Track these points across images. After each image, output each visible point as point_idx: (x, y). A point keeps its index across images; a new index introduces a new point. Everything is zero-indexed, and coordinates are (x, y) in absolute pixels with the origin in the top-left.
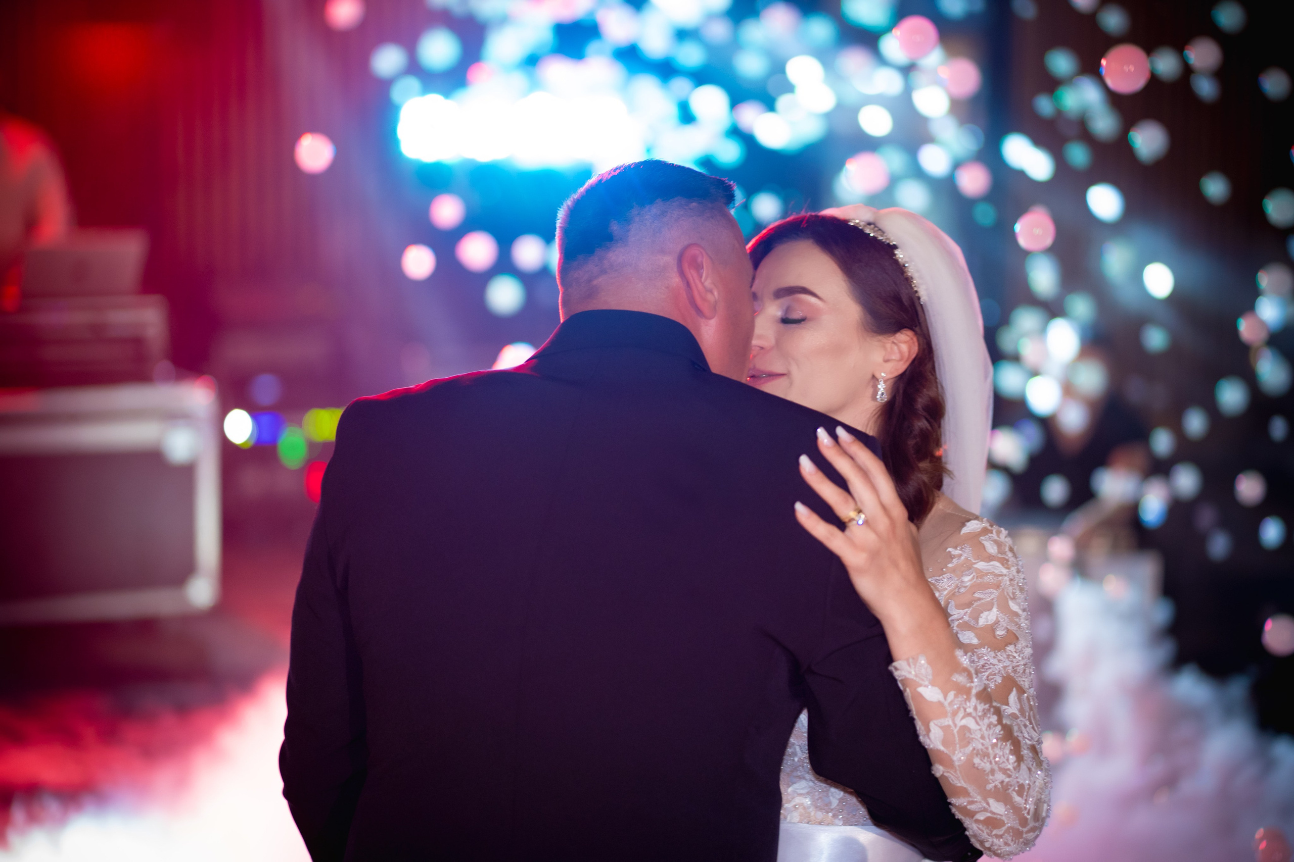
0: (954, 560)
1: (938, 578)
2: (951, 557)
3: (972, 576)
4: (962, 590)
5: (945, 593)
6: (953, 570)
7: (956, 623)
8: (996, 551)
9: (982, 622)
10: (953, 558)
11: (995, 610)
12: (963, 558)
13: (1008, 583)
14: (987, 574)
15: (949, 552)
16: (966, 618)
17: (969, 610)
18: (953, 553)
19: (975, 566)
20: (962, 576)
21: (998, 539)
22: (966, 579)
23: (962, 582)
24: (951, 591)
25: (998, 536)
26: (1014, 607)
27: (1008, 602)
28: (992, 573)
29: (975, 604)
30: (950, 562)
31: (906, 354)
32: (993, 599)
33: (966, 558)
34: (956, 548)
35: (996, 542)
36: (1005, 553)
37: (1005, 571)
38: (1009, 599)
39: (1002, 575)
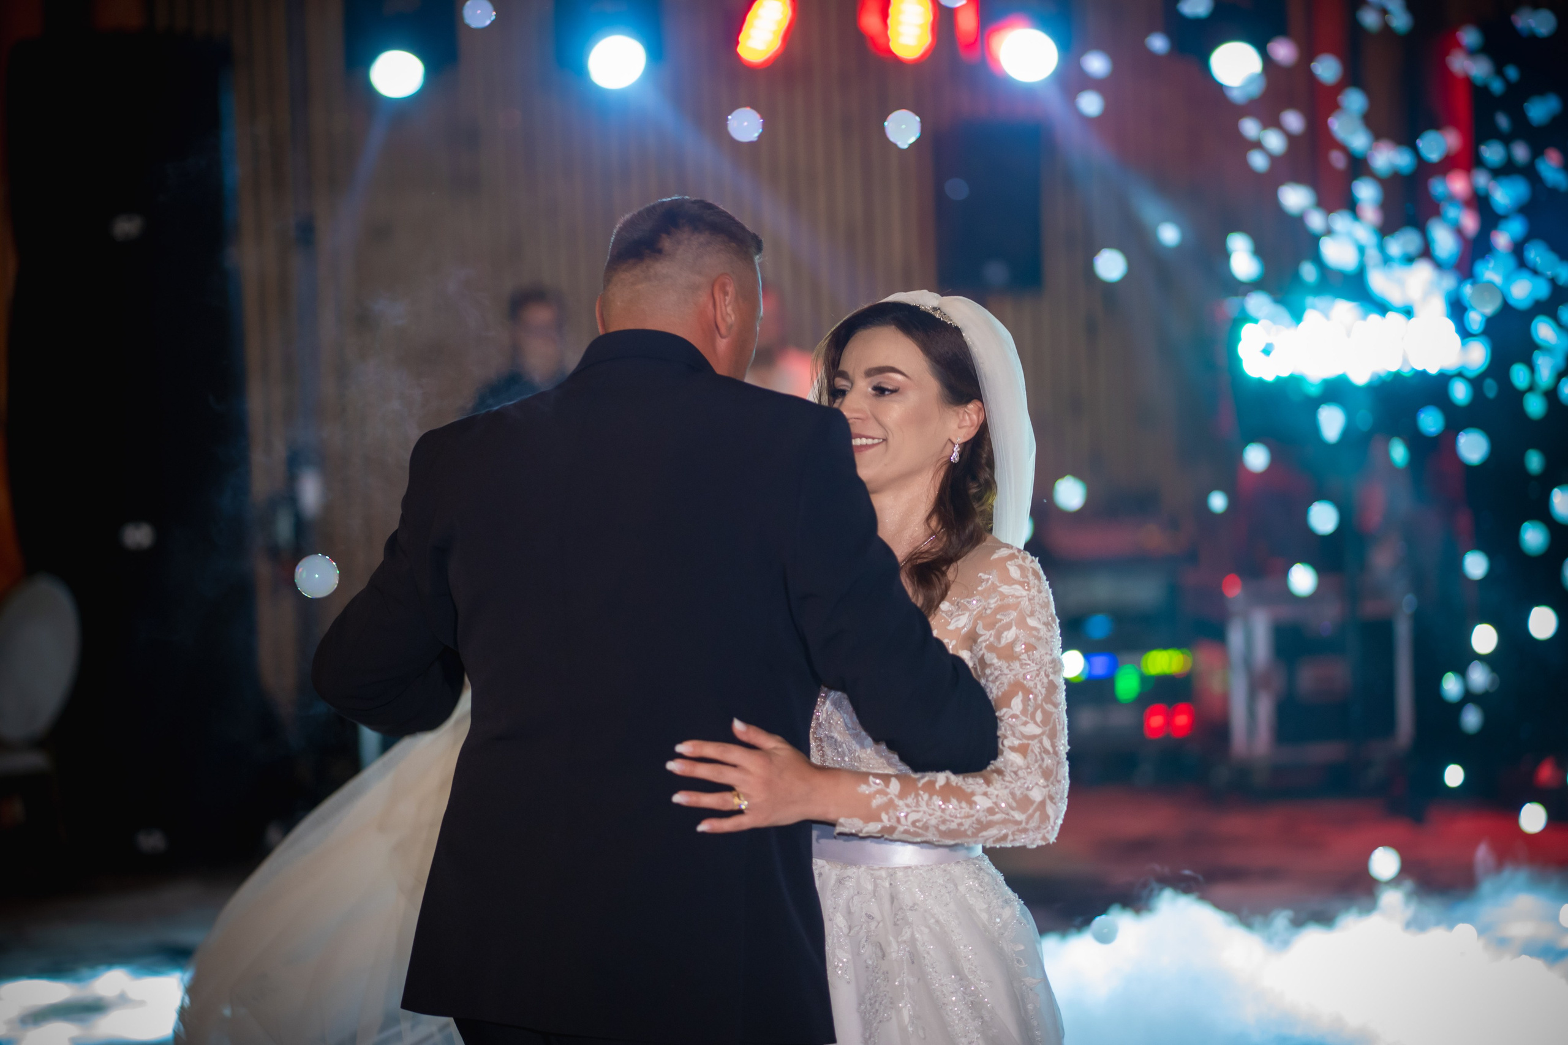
0: (983, 584)
1: (969, 600)
2: (982, 581)
3: (996, 599)
4: (989, 612)
5: (975, 613)
6: (982, 593)
7: (984, 645)
8: (1019, 575)
9: (1003, 642)
10: (982, 582)
11: (1014, 628)
12: (990, 582)
13: (1027, 603)
14: (1008, 597)
15: (980, 576)
16: (992, 639)
17: (993, 632)
18: (983, 578)
19: (1000, 589)
20: (989, 598)
21: (1023, 564)
22: (992, 601)
23: (989, 604)
24: (979, 612)
25: (1024, 561)
26: (1032, 622)
27: (1026, 619)
28: (1013, 596)
29: (997, 626)
30: (980, 585)
31: (976, 422)
32: (1012, 620)
33: (993, 583)
34: (985, 573)
35: (1020, 567)
36: (1027, 577)
37: (1025, 593)
38: (1026, 616)
39: (1021, 597)
